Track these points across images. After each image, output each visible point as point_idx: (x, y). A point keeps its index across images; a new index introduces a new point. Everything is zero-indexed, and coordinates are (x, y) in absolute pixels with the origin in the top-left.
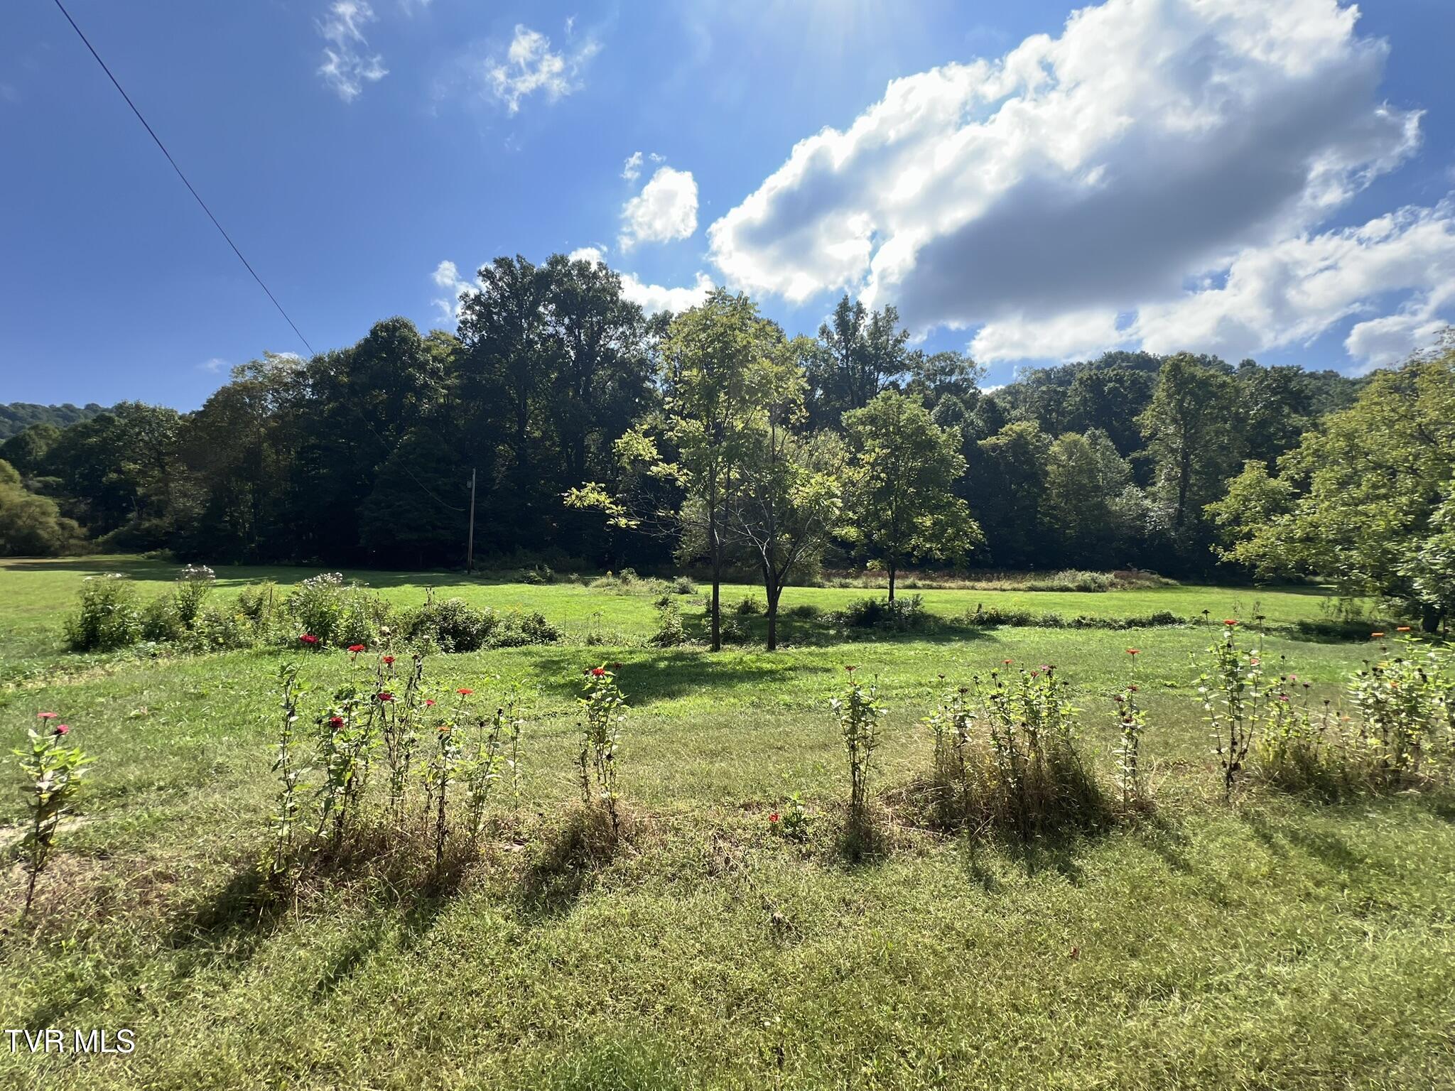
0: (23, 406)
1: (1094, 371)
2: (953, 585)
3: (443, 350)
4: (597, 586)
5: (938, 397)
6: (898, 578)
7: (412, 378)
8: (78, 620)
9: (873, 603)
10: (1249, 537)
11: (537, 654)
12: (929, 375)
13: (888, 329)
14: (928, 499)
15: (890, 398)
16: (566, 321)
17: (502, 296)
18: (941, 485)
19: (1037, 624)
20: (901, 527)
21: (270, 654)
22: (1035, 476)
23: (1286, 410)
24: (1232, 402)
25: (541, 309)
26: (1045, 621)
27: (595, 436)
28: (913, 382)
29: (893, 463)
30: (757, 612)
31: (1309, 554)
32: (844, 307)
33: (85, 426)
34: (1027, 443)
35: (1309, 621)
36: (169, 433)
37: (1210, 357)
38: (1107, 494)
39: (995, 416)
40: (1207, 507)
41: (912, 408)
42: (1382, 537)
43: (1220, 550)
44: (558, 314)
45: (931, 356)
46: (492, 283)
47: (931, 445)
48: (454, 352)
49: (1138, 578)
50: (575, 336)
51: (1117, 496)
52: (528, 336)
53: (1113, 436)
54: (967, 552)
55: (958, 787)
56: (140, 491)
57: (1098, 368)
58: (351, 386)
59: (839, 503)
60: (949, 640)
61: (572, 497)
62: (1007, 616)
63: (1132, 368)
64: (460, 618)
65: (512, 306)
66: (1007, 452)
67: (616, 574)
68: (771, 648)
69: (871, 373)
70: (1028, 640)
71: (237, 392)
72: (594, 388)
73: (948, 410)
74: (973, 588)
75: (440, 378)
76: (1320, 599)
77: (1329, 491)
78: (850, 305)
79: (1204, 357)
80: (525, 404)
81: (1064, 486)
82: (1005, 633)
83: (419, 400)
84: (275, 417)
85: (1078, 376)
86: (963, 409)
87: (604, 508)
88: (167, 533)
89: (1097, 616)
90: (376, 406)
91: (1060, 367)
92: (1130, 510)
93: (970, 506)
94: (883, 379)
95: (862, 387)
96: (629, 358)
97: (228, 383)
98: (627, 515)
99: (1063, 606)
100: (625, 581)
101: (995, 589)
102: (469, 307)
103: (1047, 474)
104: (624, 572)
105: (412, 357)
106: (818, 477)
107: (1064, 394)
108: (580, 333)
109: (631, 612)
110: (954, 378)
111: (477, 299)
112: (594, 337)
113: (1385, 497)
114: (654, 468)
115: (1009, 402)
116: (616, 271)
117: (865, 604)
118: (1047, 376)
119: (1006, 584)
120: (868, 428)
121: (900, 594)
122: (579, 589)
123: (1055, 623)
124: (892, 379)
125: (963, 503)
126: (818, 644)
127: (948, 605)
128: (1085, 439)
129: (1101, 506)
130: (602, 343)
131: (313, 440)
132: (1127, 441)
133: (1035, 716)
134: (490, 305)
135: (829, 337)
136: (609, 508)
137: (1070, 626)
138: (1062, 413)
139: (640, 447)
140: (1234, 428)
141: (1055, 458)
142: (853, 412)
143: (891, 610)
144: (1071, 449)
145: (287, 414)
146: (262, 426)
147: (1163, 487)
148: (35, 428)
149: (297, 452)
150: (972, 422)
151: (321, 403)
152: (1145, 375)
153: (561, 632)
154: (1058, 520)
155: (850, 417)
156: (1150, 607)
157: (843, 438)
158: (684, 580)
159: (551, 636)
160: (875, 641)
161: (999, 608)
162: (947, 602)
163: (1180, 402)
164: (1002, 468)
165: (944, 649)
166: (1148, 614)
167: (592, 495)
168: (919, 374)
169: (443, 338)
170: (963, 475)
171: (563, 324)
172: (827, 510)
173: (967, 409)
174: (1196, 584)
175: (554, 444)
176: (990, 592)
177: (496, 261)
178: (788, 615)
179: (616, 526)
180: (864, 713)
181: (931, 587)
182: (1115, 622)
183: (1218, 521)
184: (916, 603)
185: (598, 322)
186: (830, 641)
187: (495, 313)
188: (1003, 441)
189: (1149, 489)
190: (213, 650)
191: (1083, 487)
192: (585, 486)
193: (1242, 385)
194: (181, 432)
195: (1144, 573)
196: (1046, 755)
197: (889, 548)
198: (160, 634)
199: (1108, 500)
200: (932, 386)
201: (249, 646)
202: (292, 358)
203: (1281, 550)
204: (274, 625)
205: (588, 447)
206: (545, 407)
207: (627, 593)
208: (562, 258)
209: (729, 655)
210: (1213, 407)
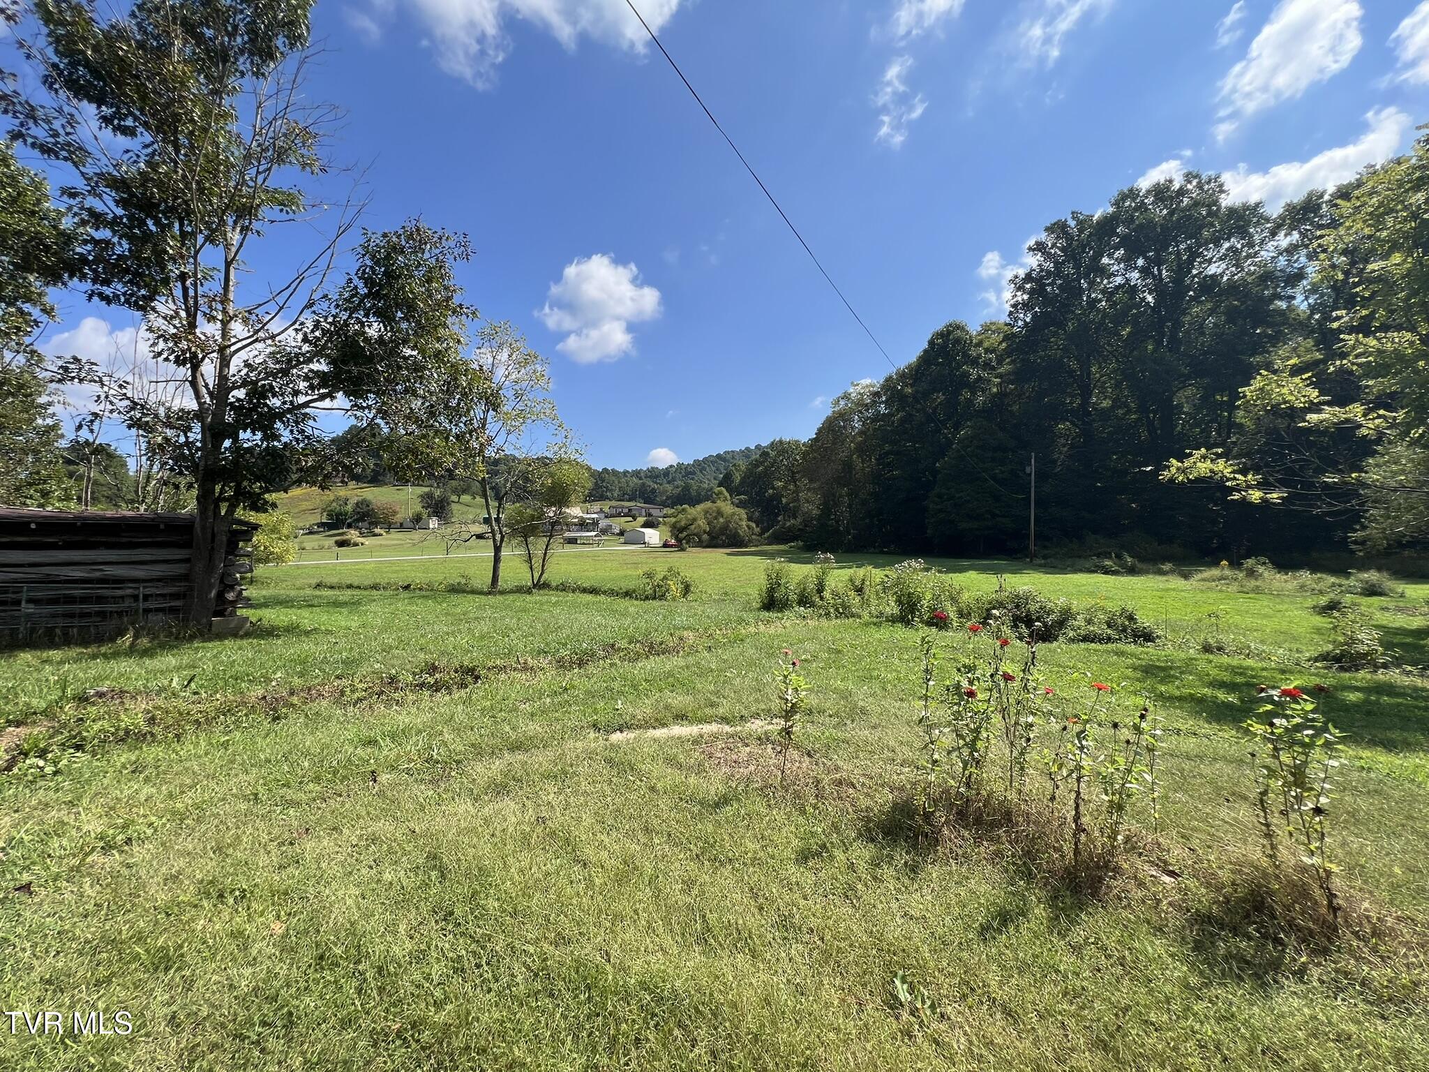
0: (728, 452)
3: (995, 338)
4: (1204, 580)
7: (967, 374)
8: (764, 589)
11: (1133, 655)
16: (1140, 262)
17: (1056, 263)
21: (875, 624)
25: (1105, 260)
27: (1189, 391)
33: (756, 461)
36: (798, 457)
44: (1128, 260)
46: (1043, 253)
48: (1006, 338)
50: (1154, 277)
52: (1089, 297)
56: (784, 500)
58: (914, 396)
61: (1174, 469)
64: (1033, 607)
65: (1069, 269)
67: (1235, 564)
71: (836, 419)
72: (1187, 332)
75: (993, 368)
80: (1089, 373)
83: (974, 393)
84: (861, 433)
87: (1224, 479)
88: (799, 529)
90: (935, 409)
96: (1242, 279)
97: (829, 413)
98: (1263, 485)
100: (1251, 573)
102: (1019, 289)
104: (1250, 562)
105: (966, 355)
108: (1160, 271)
109: (1266, 616)
111: (1028, 277)
112: (1182, 269)
114: (1313, 417)
116: (1212, 173)
122: (1176, 582)
130: (1195, 272)
131: (887, 447)
134: (1042, 277)
136: (1228, 480)
139: (1285, 391)
145: (868, 429)
146: (852, 442)
148: (734, 465)
149: (876, 459)
151: (893, 415)
153: (1160, 633)
158: (1372, 576)
159: (1147, 637)
167: (1201, 465)
169: (993, 328)
171: (1136, 268)
175: (1129, 411)
177: (1047, 229)
179: (1244, 502)
185: (1189, 248)
187: (1049, 285)
190: (837, 617)
192: (1191, 455)
194: (805, 454)
198: (806, 603)
201: (860, 617)
202: (869, 381)
204: (874, 602)
205: (1180, 406)
206: (1114, 371)
207: (1257, 590)
208: (1131, 190)
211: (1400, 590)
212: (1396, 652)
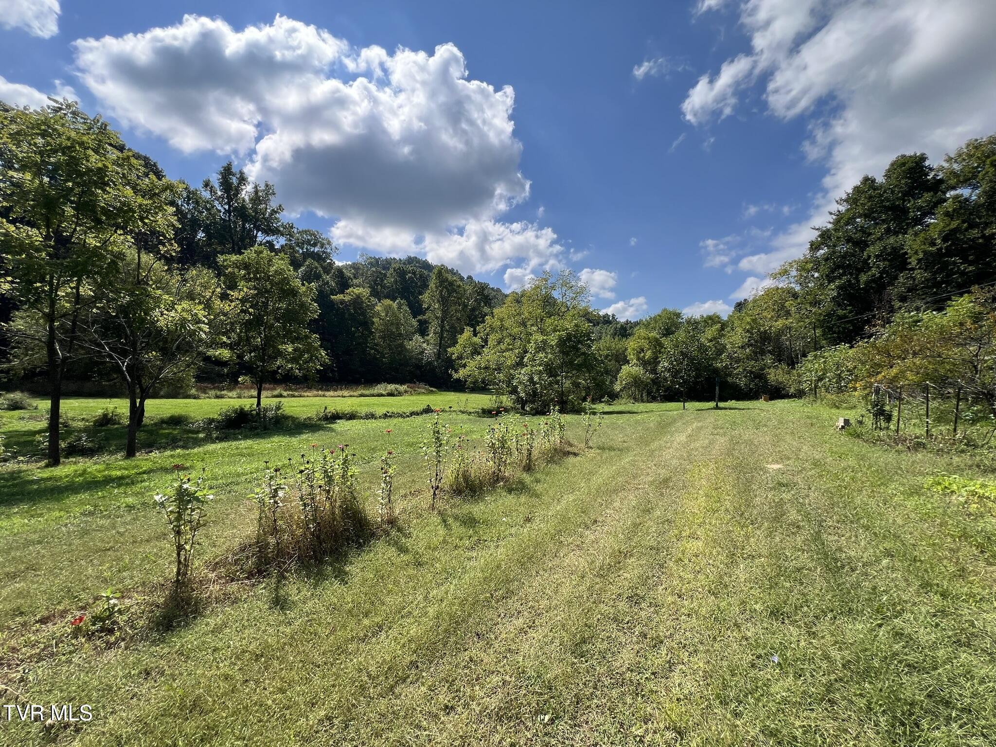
1: (402, 265)
2: (309, 394)
5: (305, 260)
6: (264, 390)
9: (242, 409)
10: (464, 366)
12: (298, 243)
13: (266, 201)
14: (289, 332)
15: (261, 252)
18: (300, 322)
19: (361, 418)
20: (268, 351)
22: (366, 324)
23: (482, 304)
24: (462, 296)
26: (366, 416)
28: (286, 244)
29: (263, 302)
30: (119, 424)
31: (485, 374)
32: (227, 172)
34: (362, 302)
35: (485, 408)
37: (455, 271)
38: (405, 339)
39: (343, 281)
40: (449, 350)
41: (280, 263)
42: (510, 368)
43: (453, 372)
45: (301, 230)
47: (293, 293)
49: (418, 388)
51: (410, 340)
53: (410, 306)
54: (318, 371)
55: (272, 540)
57: (404, 264)
59: (206, 328)
60: (300, 433)
62: (343, 414)
63: (420, 267)
66: (350, 306)
68: (130, 454)
69: (250, 230)
70: (353, 428)
73: (311, 271)
74: (324, 396)
76: (489, 397)
77: (494, 345)
78: (233, 170)
79: (453, 270)
81: (383, 332)
82: (341, 425)
85: (393, 266)
86: (322, 272)
89: (395, 411)
91: (384, 258)
92: (416, 349)
93: (321, 339)
94: (260, 237)
95: (242, 239)
99: (378, 405)
101: (339, 396)
103: (373, 323)
106: (185, 304)
107: (385, 275)
110: (316, 249)
113: (512, 349)
115: (354, 274)
117: (235, 411)
118: (376, 262)
119: (346, 393)
120: (243, 272)
121: (265, 402)
123: (371, 416)
124: (268, 238)
125: (315, 337)
126: (184, 447)
127: (305, 409)
128: (395, 305)
129: (402, 346)
132: (417, 309)
133: (330, 480)
135: (212, 191)
137: (380, 417)
138: (383, 287)
140: (463, 309)
141: (378, 314)
142: (228, 256)
143: (258, 414)
144: (388, 309)
147: (432, 337)
150: (328, 283)
152: (426, 274)
154: (379, 352)
155: (225, 260)
156: (422, 403)
157: (218, 276)
160: (240, 440)
161: (338, 409)
162: (304, 406)
163: (441, 291)
164: (347, 316)
165: (295, 441)
166: (420, 408)
168: (290, 240)
170: (317, 317)
172: (192, 333)
173: (324, 273)
174: (445, 391)
176: (335, 398)
178: (155, 424)
180: (189, 501)
181: (293, 396)
182: (405, 413)
183: (454, 357)
184: (278, 408)
186: (198, 443)
188: (347, 298)
189: (426, 337)
191: (393, 333)
193: (467, 288)
195: (422, 385)
196: (338, 504)
197: (258, 367)
199: (406, 342)
200: (301, 251)
203: (476, 373)
209: (67, 469)
210: (455, 297)
211: (35, 405)
212: (15, 449)
